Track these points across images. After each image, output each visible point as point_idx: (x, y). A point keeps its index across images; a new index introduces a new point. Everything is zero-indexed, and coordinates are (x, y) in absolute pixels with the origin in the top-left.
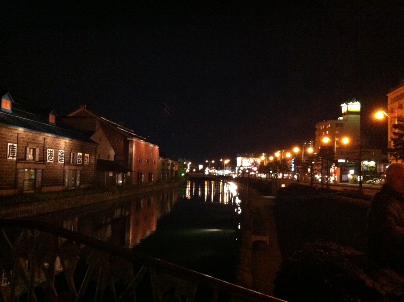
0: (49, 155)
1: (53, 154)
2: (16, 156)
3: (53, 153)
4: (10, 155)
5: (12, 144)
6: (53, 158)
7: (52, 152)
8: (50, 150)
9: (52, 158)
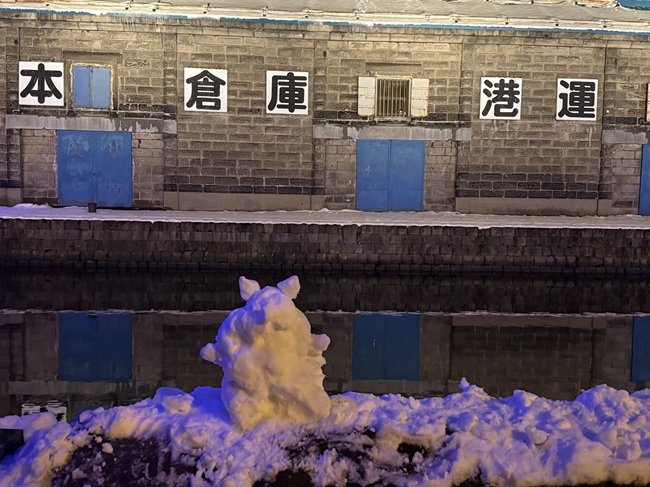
0: (491, 99)
1: (518, 93)
2: (306, 103)
3: (520, 89)
4: (278, 103)
5: (285, 74)
6: (518, 106)
7: (512, 85)
8: (495, 80)
9: (510, 106)
